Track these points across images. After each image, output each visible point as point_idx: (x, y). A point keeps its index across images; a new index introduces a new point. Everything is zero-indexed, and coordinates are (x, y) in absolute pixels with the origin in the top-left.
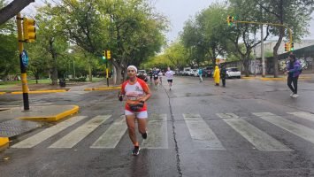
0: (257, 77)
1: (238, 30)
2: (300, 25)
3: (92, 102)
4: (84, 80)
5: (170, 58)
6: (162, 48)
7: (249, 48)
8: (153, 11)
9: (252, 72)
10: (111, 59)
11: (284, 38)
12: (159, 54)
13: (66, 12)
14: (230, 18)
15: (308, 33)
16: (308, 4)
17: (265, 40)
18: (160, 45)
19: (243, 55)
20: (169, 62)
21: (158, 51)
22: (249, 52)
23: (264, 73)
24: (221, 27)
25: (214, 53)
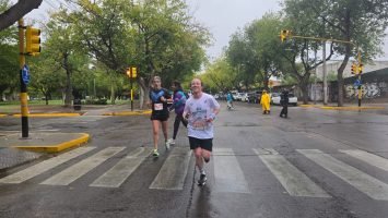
0: (318, 105)
1: (295, 48)
2: (372, 42)
3: (107, 130)
4: (104, 103)
5: (213, 78)
6: (202, 66)
7: (308, 69)
8: (192, 21)
9: (312, 98)
10: (137, 78)
11: (352, 58)
12: (198, 73)
13: (85, 19)
14: (285, 32)
15: (380, 51)
16: (381, 17)
17: (328, 59)
18: (199, 62)
19: (301, 77)
20: (212, 84)
21: (197, 69)
22: (308, 74)
23: (326, 101)
24: (275, 42)
25: (266, 73)
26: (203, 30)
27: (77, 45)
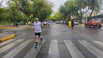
1: (78, 8)
2: (100, 6)
4: (25, 24)
5: (56, 17)
7: (82, 14)
9: (83, 22)
10: (33, 17)
11: (94, 11)
12: (51, 16)
14: (75, 3)
19: (80, 17)
20: (55, 19)
21: (51, 14)
22: (81, 15)
24: (72, 7)
25: (70, 15)
26: (52, 3)
27: (16, 8)
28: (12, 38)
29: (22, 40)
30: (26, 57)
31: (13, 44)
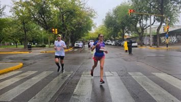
2: (174, 16)
7: (143, 29)
8: (86, 6)
9: (145, 43)
14: (131, 11)
15: (178, 21)
16: (178, 3)
17: (152, 24)
19: (139, 34)
22: (143, 32)
23: (151, 45)
24: (127, 16)
26: (92, 11)
27: (29, 18)
28: (18, 69)
29: (34, 72)
30: (35, 98)
31: (16, 79)
